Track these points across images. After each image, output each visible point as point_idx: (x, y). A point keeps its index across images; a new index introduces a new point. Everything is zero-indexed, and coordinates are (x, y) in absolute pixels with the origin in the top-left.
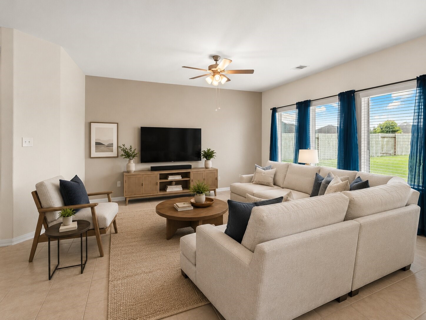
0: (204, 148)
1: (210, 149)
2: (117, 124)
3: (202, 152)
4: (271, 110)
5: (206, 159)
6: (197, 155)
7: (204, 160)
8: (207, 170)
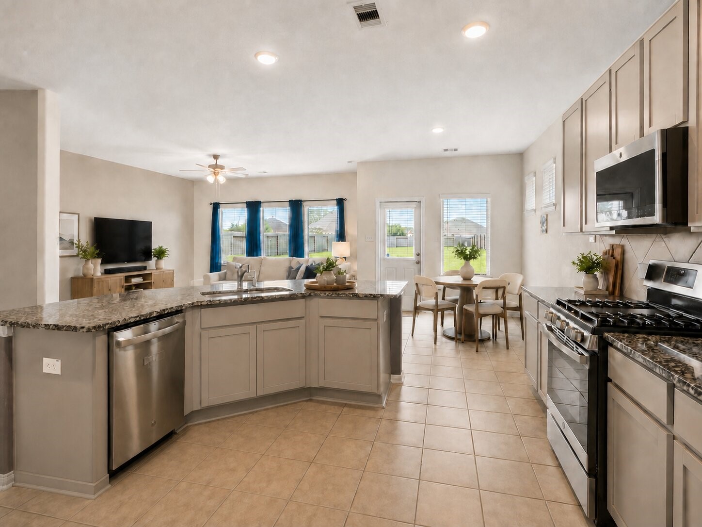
0: (155, 246)
1: (162, 247)
2: (77, 215)
3: (153, 251)
4: (211, 204)
5: (157, 259)
6: (147, 254)
7: (154, 259)
8: (159, 271)
